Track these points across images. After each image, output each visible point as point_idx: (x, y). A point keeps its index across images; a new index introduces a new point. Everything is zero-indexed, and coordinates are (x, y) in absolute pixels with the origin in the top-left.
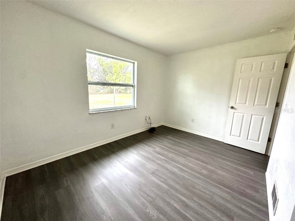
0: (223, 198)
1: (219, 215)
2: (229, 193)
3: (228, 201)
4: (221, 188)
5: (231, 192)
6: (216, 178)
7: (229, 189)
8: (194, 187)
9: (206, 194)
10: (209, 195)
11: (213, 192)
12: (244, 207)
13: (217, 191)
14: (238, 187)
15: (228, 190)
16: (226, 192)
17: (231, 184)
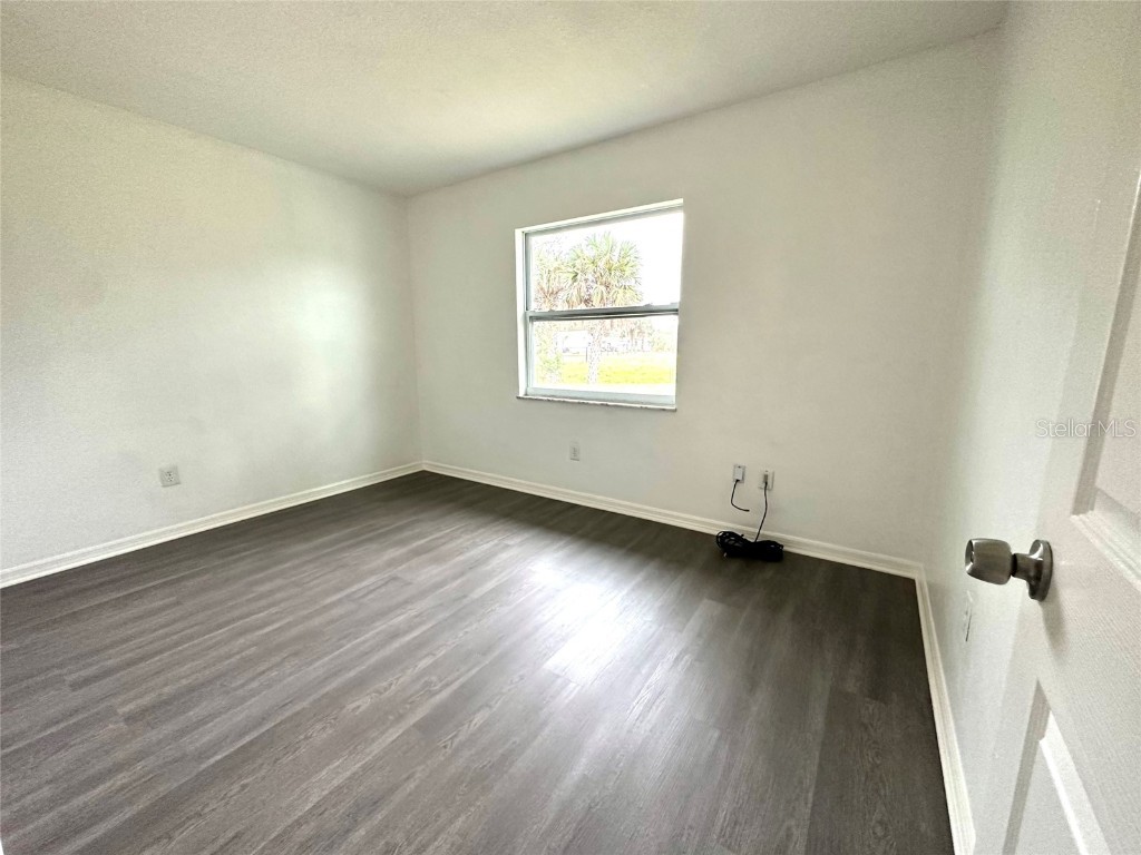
0: (202, 722)
1: (166, 690)
2: (201, 755)
3: (183, 732)
4: (241, 735)
5: (204, 766)
6: (306, 738)
7: (217, 762)
8: (296, 654)
9: (253, 679)
10: (243, 685)
11: (243, 700)
12: (121, 779)
13: (240, 716)
14: (199, 815)
15: (218, 757)
16: (216, 745)
17: (236, 788)
